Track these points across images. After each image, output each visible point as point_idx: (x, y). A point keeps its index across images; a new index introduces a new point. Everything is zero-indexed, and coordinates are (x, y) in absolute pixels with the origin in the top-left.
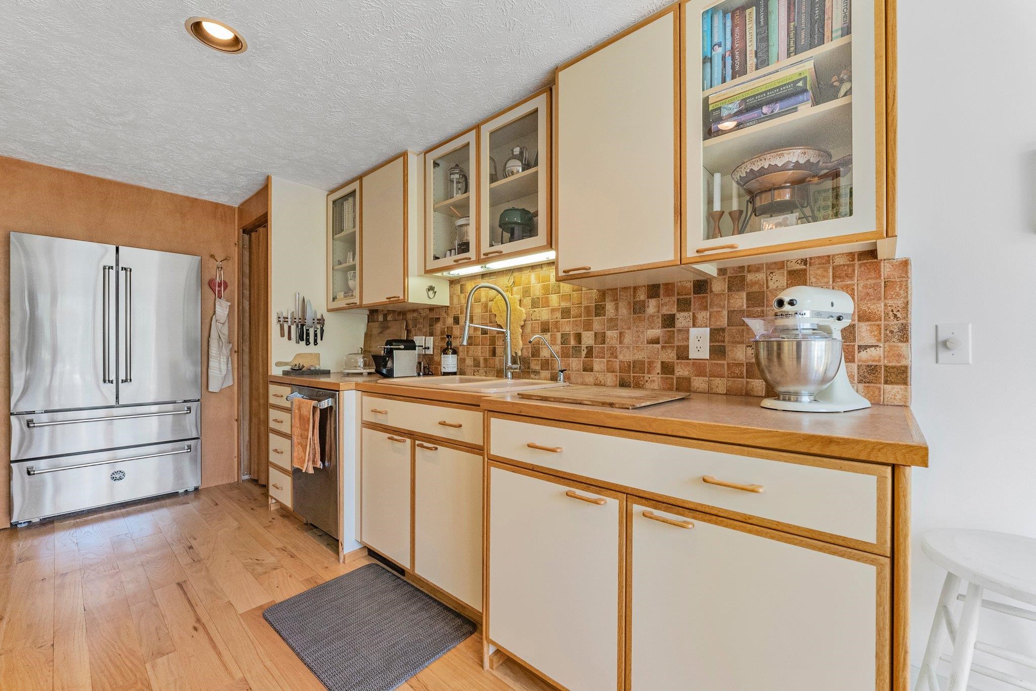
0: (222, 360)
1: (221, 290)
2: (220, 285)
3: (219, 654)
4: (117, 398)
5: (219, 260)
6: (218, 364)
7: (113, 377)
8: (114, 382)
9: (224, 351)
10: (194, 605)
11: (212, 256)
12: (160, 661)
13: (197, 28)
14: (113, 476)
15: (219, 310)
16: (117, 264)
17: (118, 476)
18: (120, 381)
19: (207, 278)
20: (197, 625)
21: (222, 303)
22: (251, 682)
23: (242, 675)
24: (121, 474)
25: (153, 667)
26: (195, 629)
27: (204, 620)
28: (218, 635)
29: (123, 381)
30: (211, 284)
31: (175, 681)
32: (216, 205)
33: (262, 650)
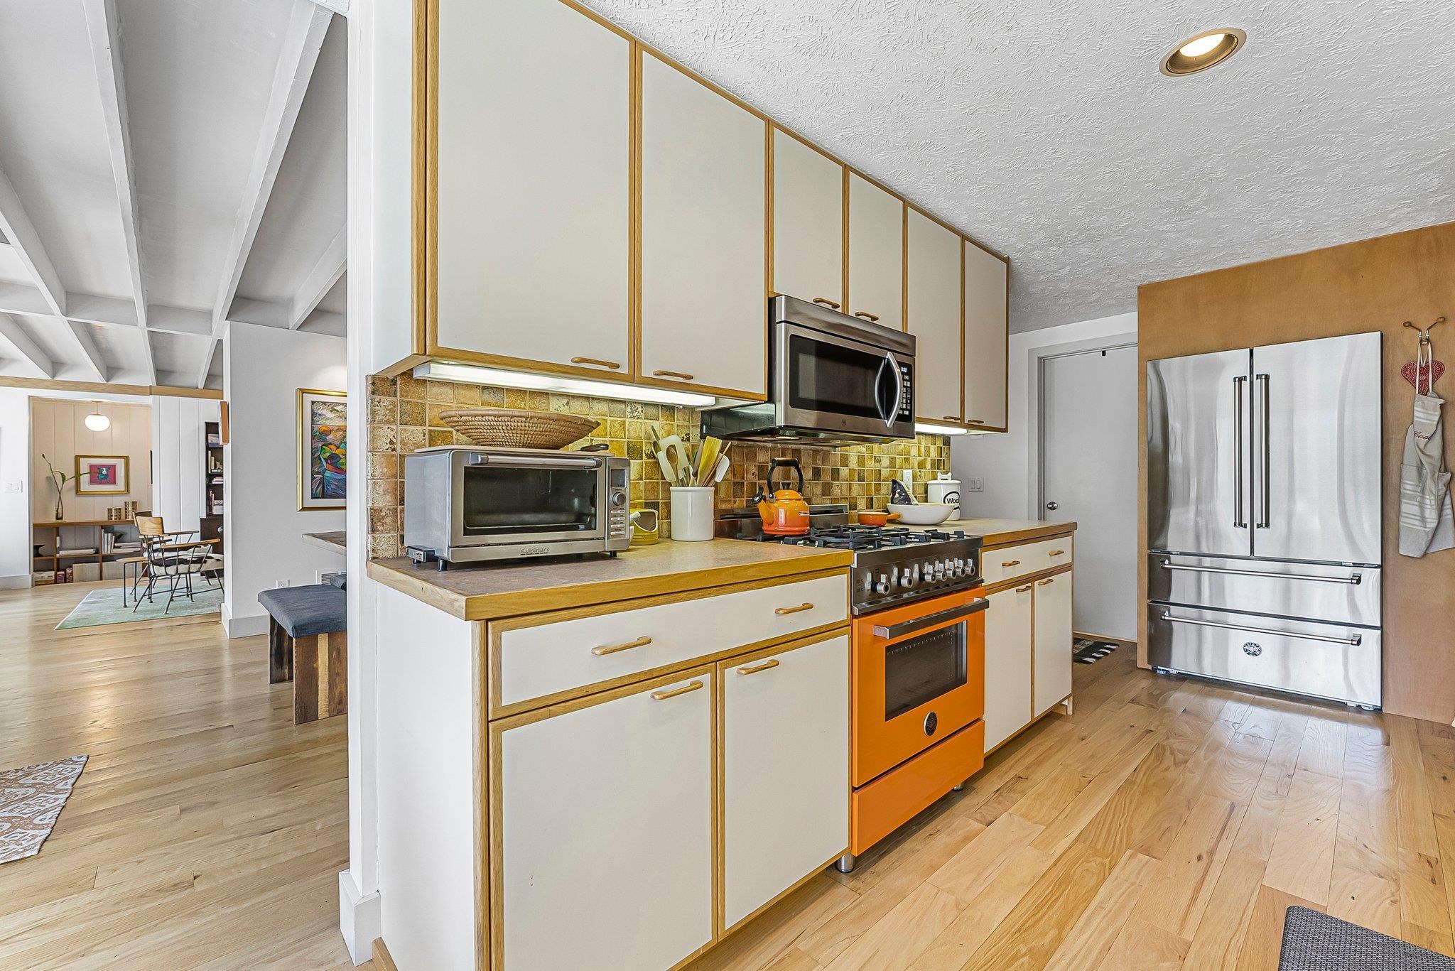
0: (1428, 502)
1: (1427, 379)
2: (1424, 371)
3: (1193, 900)
4: (1252, 547)
5: (1424, 327)
6: (1417, 508)
7: (1246, 520)
8: (1249, 526)
9: (1430, 484)
10: (1225, 835)
11: (1409, 324)
12: (1143, 858)
13: (1176, 64)
14: (1246, 647)
15: (1421, 415)
16: (1251, 372)
17: (1252, 650)
18: (1255, 526)
19: (1398, 362)
20: (1205, 856)
21: (1426, 402)
22: (1192, 953)
23: (1191, 940)
24: (1257, 649)
25: (1131, 857)
26: (1199, 858)
27: (1217, 857)
28: (1214, 882)
29: (1259, 526)
30: (1407, 371)
31: (1133, 884)
32: (1418, 234)
33: (1242, 940)
